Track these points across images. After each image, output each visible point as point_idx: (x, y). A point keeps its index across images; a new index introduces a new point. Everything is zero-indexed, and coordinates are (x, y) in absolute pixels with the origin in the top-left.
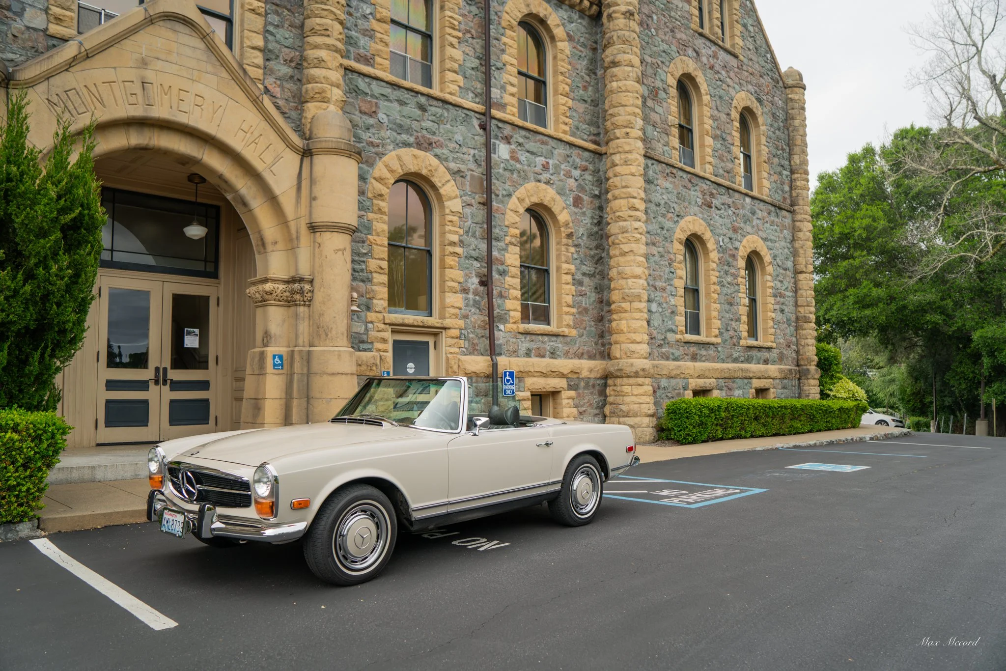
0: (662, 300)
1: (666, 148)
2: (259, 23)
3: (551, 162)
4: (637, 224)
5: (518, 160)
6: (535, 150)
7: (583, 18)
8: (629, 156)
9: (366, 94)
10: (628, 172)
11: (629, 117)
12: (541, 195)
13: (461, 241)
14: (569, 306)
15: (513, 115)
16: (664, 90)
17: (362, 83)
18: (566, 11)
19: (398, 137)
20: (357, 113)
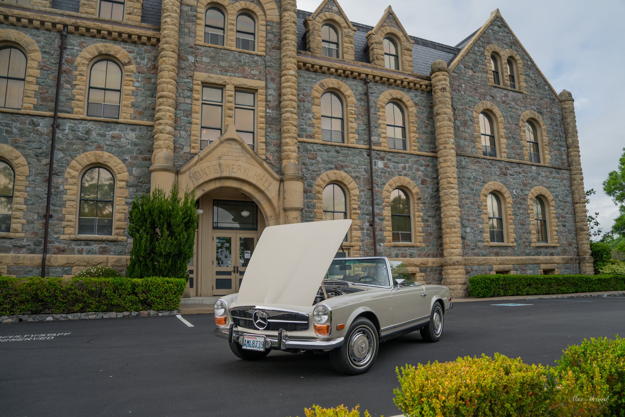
0: (474, 226)
1: (473, 149)
2: (263, 132)
3: (407, 165)
4: (452, 191)
5: (388, 167)
6: (398, 161)
7: (424, 93)
8: (447, 158)
9: (311, 151)
10: (446, 165)
11: (445, 139)
12: (402, 182)
13: (359, 207)
14: (420, 232)
15: (385, 147)
16: (471, 120)
17: (309, 147)
18: (413, 92)
19: (327, 166)
20: (307, 159)
